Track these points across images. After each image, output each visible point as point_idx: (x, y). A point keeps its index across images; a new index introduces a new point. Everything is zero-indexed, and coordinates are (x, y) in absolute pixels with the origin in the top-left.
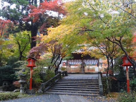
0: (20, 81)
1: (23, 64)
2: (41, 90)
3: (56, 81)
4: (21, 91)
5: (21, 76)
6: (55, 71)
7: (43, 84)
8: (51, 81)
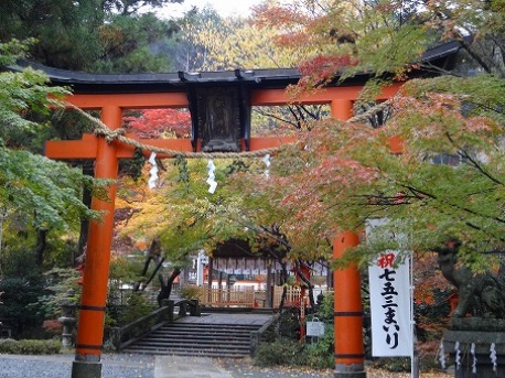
0: (63, 318)
1: (67, 277)
2: (111, 344)
3: (154, 328)
4: (64, 342)
5: (66, 307)
6: (160, 298)
7: (116, 330)
8: (140, 325)
